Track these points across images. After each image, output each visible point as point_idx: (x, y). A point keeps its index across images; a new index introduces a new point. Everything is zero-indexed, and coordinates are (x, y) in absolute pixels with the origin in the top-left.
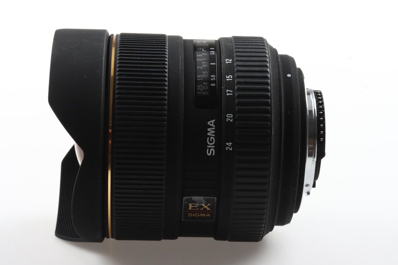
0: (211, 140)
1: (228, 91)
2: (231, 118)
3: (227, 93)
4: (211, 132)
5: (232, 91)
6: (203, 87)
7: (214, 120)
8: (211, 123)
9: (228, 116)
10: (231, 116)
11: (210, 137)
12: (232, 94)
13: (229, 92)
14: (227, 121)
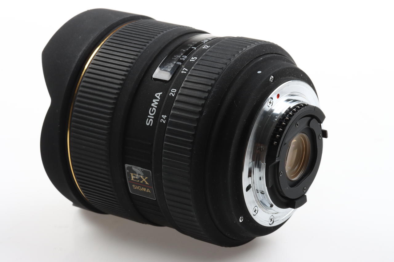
0: (152, 111)
1: (184, 69)
2: (173, 93)
3: (183, 71)
4: (155, 103)
5: (187, 70)
7: (161, 93)
9: (173, 90)
10: (175, 91)
11: (153, 107)
13: (185, 71)
14: (170, 95)
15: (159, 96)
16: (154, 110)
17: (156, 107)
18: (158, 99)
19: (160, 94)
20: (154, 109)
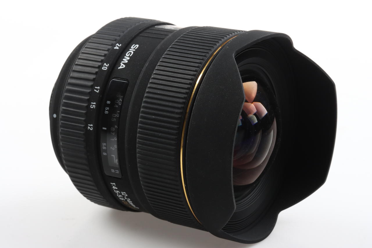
0: (129, 54)
1: (98, 91)
2: (105, 66)
3: (98, 89)
4: (126, 60)
5: (95, 90)
6: (119, 102)
7: (119, 68)
8: (122, 66)
9: (106, 68)
10: (104, 68)
11: (129, 57)
12: (96, 87)
13: (97, 89)
14: (108, 64)
15: (121, 66)
16: (128, 54)
17: (125, 57)
18: (123, 63)
19: (121, 67)
20: (128, 56)
